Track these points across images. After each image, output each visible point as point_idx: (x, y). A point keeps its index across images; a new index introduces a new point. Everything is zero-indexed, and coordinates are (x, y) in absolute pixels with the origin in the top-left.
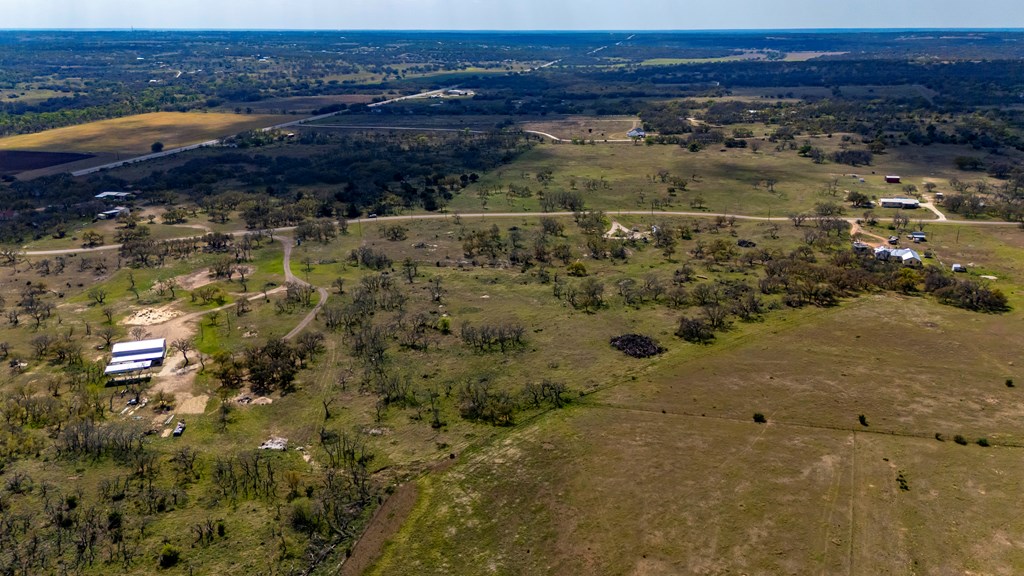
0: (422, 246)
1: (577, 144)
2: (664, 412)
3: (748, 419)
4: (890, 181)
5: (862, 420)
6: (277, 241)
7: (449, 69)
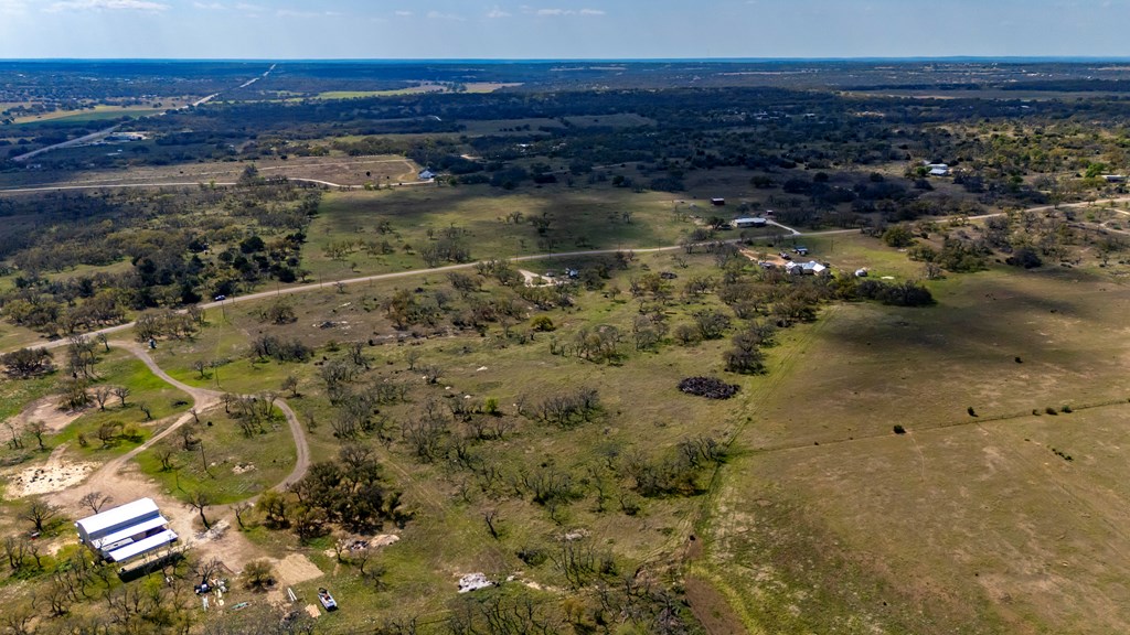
0: (328, 325)
1: (370, 189)
2: (816, 444)
3: (889, 433)
4: (717, 203)
5: (971, 412)
6: (116, 349)
7: (71, 109)
